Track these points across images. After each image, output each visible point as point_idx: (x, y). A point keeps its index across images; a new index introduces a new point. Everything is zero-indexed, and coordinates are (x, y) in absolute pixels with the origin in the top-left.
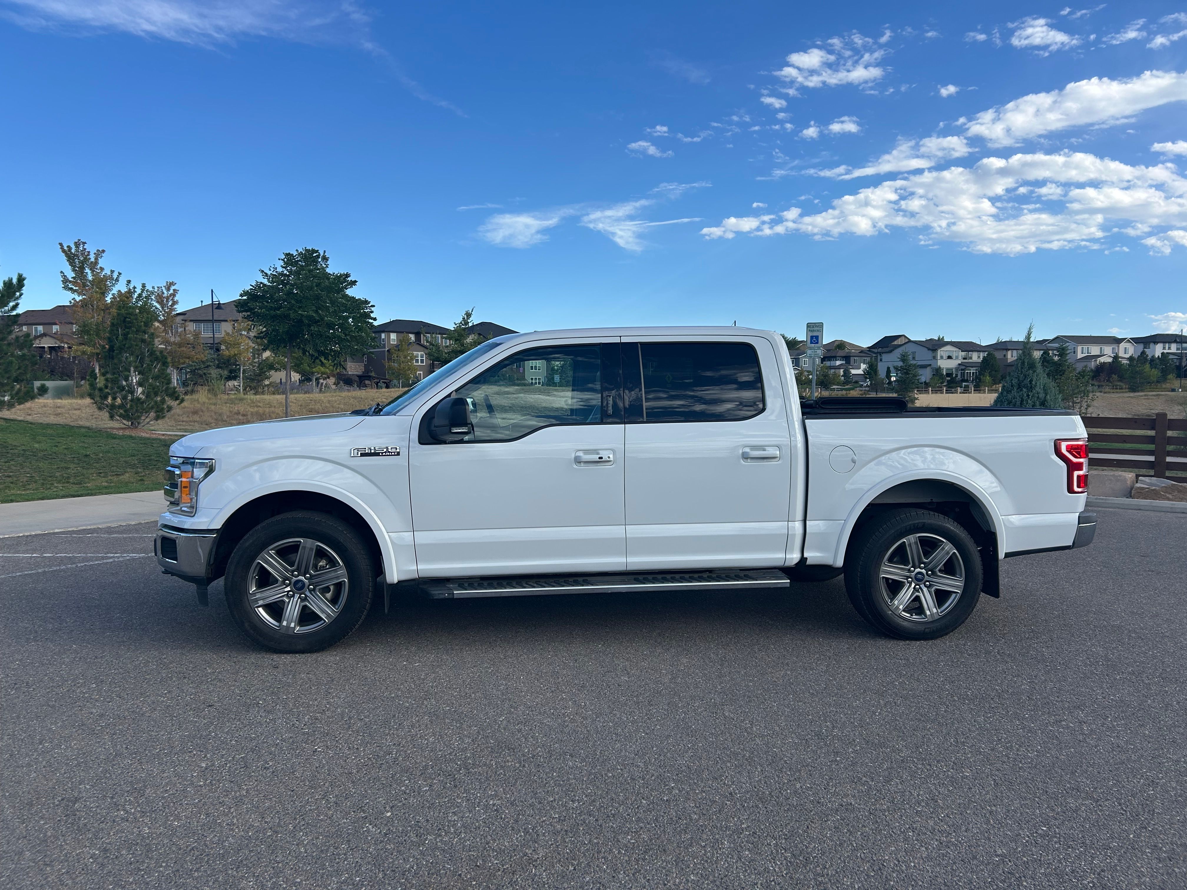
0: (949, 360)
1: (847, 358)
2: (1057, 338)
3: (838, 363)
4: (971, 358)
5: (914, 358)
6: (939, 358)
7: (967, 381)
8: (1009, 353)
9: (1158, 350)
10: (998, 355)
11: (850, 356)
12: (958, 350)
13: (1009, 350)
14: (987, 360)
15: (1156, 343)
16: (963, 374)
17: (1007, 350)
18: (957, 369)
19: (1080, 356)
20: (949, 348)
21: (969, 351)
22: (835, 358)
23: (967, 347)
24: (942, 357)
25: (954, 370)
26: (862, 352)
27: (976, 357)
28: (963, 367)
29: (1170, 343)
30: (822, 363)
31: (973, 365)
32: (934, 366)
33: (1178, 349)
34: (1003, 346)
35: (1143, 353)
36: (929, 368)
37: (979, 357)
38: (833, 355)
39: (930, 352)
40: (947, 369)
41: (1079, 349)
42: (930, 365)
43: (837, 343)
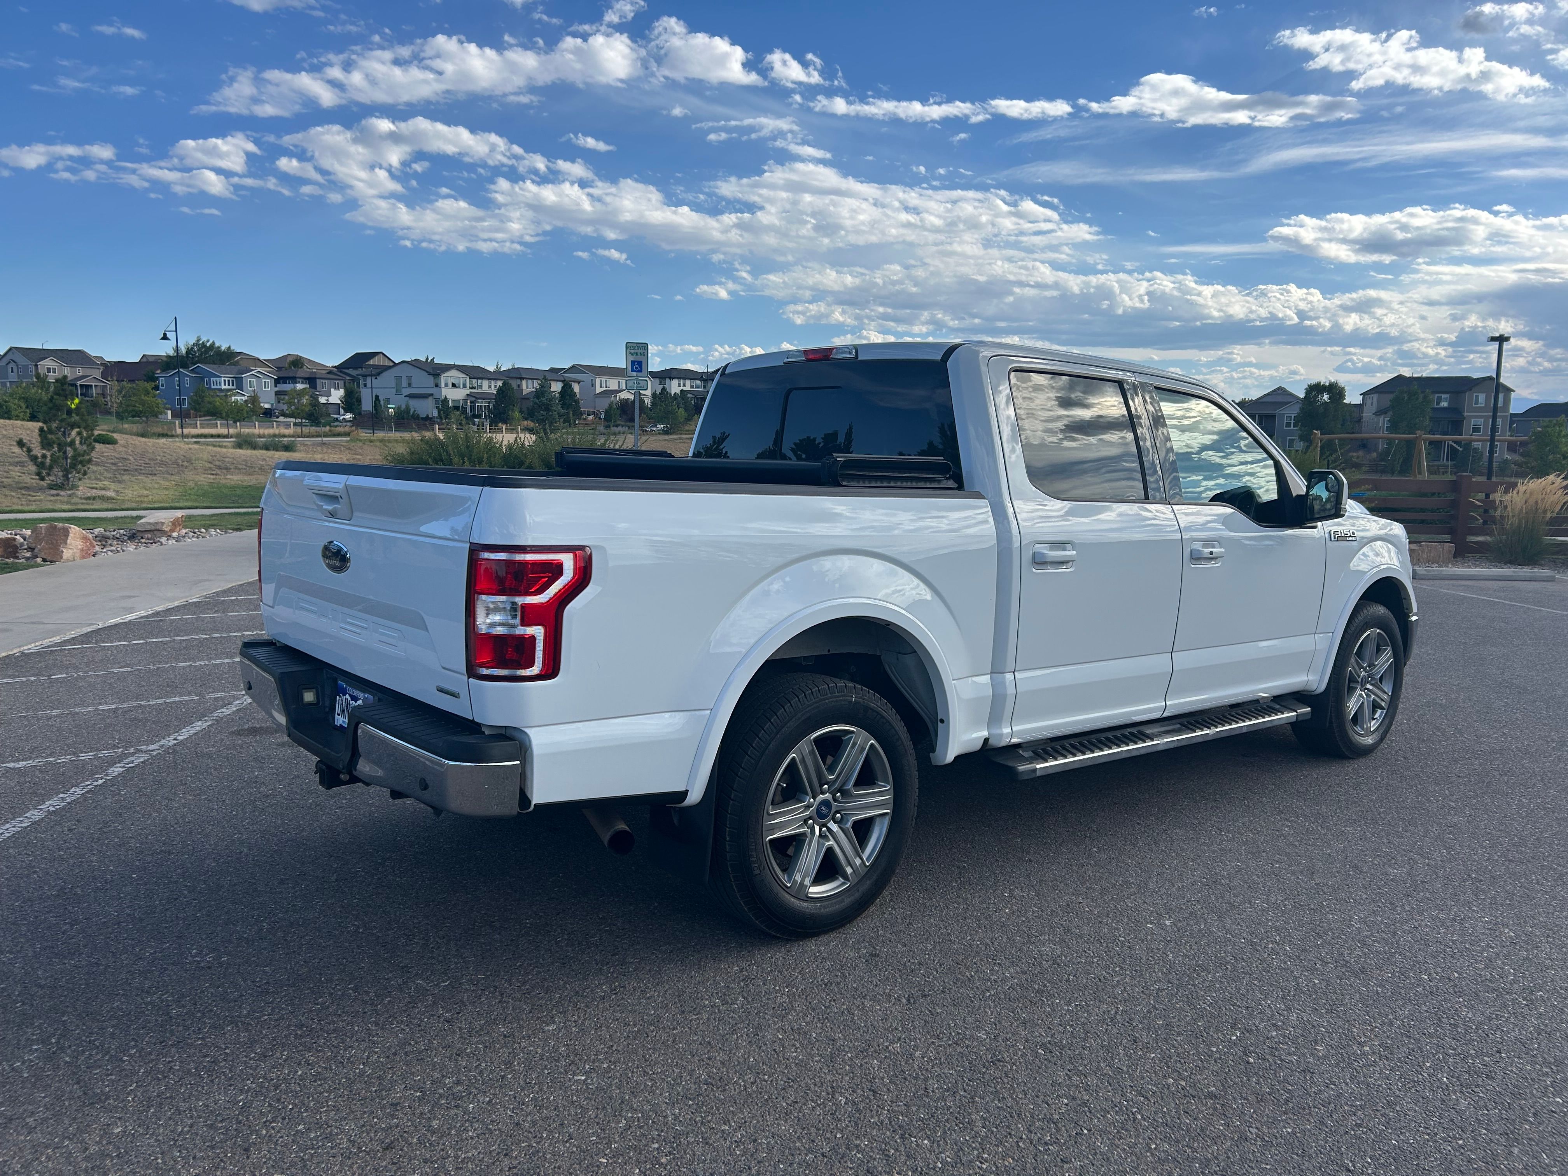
0: (455, 389)
1: (312, 381)
2: (573, 367)
3: (299, 386)
4: (481, 387)
5: (410, 385)
6: (443, 385)
7: (479, 416)
8: (524, 382)
9: (675, 387)
10: (514, 384)
11: (315, 379)
12: (464, 376)
13: (524, 379)
14: (503, 392)
15: (671, 378)
16: (473, 408)
17: (522, 379)
18: (465, 401)
19: (599, 390)
20: (454, 373)
21: (477, 378)
22: (294, 380)
23: (475, 373)
24: (446, 385)
25: (462, 402)
26: (330, 372)
27: (488, 387)
28: (473, 399)
29: (684, 379)
30: (276, 386)
31: (485, 396)
32: (436, 396)
33: (692, 386)
34: (517, 374)
35: (664, 389)
36: (430, 398)
37: (490, 386)
38: (291, 375)
39: (431, 377)
40: (453, 401)
41: (598, 381)
42: (432, 395)
43: (290, 359)
